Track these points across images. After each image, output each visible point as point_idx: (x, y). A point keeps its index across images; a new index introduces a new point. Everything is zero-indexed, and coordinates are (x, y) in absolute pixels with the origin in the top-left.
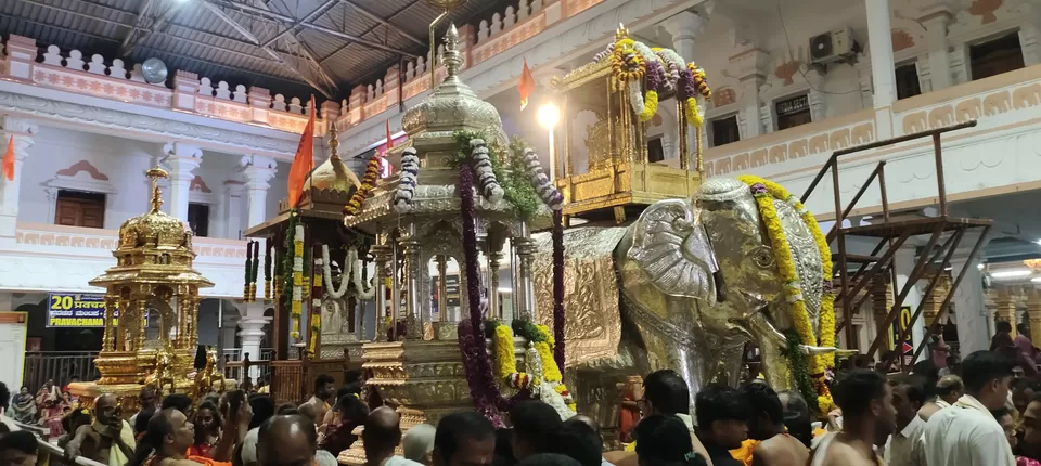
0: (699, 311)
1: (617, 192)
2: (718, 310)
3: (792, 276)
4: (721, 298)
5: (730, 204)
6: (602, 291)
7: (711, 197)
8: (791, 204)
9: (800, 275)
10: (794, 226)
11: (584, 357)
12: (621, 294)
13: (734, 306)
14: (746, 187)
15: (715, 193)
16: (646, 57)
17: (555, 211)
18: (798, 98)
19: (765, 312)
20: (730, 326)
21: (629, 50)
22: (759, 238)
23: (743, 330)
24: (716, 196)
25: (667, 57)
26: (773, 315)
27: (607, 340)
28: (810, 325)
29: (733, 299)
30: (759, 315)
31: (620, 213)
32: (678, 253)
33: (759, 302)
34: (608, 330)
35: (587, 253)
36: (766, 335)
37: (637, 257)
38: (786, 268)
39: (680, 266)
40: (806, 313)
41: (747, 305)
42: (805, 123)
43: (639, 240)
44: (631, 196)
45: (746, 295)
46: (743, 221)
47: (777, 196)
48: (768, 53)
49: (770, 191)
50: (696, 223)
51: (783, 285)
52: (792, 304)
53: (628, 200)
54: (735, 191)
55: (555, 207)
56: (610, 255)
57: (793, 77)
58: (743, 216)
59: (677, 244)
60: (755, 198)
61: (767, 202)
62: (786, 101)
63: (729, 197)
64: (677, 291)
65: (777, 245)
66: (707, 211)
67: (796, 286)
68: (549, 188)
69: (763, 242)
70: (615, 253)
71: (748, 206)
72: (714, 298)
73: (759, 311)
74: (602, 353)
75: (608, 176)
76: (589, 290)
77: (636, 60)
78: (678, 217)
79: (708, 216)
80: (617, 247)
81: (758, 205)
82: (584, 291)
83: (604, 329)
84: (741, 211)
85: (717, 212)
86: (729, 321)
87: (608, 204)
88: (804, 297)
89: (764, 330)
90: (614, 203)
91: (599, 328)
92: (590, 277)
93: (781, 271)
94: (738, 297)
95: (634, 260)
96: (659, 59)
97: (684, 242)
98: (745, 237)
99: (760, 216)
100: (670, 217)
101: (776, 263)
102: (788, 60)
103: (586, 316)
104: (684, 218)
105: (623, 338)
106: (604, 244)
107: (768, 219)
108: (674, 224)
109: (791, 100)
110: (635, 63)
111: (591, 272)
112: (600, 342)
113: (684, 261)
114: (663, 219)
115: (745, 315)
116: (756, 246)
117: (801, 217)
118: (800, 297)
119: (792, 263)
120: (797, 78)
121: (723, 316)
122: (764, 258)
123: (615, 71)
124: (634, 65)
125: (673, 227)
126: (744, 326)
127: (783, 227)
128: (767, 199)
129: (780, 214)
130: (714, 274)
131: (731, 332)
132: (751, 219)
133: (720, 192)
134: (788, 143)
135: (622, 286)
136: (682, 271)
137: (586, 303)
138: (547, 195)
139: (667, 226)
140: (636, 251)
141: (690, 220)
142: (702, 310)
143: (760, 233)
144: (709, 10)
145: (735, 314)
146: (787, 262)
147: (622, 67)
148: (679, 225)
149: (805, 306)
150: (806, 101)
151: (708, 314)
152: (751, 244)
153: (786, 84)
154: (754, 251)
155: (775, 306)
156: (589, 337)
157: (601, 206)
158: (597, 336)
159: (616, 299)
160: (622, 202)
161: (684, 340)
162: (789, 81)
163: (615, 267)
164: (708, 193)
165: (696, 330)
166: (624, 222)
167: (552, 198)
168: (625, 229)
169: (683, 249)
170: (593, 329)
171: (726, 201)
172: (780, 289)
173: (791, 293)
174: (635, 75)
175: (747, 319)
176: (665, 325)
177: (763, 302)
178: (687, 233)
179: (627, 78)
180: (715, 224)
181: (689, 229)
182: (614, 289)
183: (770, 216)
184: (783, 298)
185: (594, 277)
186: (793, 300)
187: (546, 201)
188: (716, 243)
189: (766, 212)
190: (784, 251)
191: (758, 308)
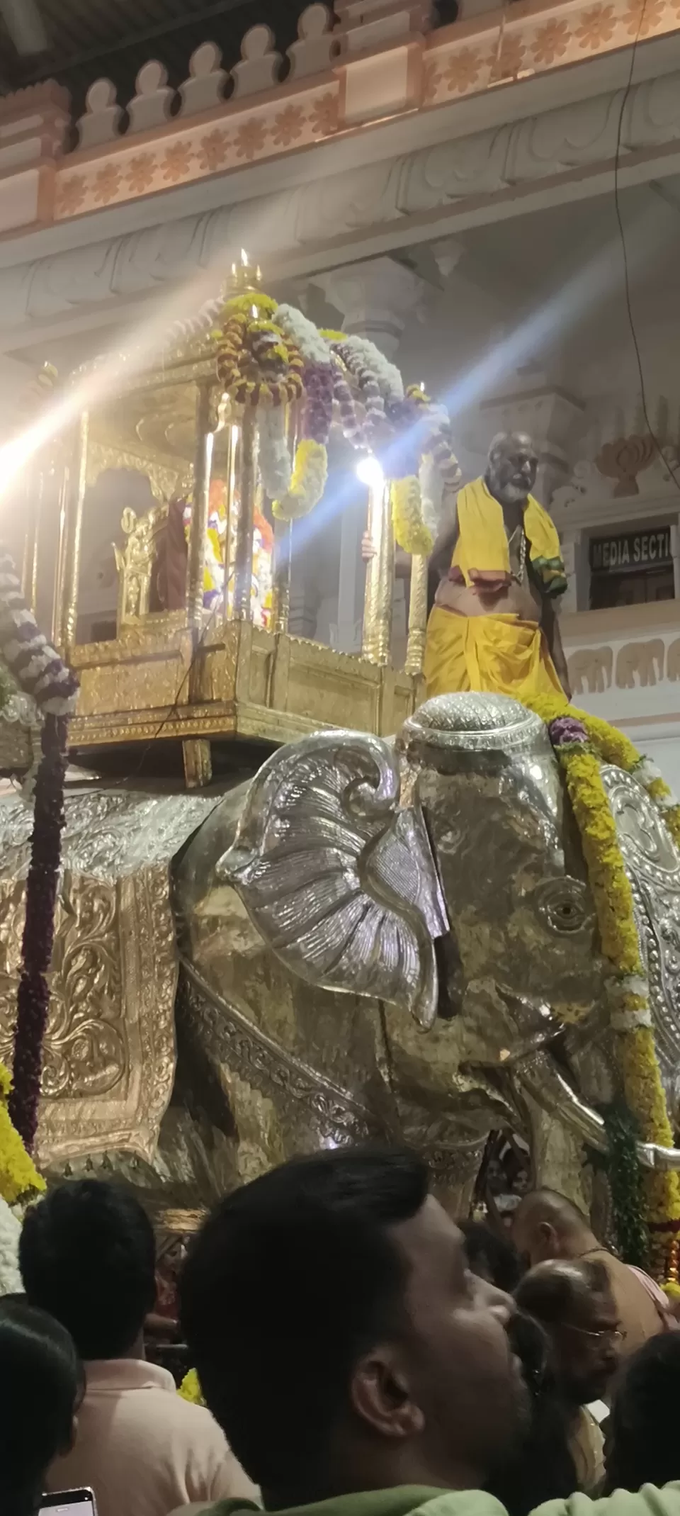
0: (386, 1039)
1: (196, 700)
2: (436, 1040)
3: (631, 961)
4: (447, 1008)
5: (495, 760)
6: (132, 967)
7: (447, 738)
8: (639, 781)
9: (651, 961)
10: (645, 834)
11: (61, 1147)
12: (183, 976)
13: (480, 1032)
14: (536, 722)
15: (458, 726)
16: (307, 349)
17: (50, 717)
18: (649, 533)
19: (557, 1051)
20: (464, 1084)
21: (265, 324)
22: (559, 857)
23: (496, 1096)
24: (462, 735)
25: (359, 358)
26: (575, 1060)
27: (132, 1103)
28: (662, 1091)
29: (479, 1010)
30: (540, 1059)
31: (199, 758)
32: (350, 876)
33: (543, 1024)
34: (137, 1075)
35: (99, 860)
36: (551, 1110)
37: (243, 876)
38: (620, 941)
39: (353, 912)
40: (655, 1061)
41: (514, 1027)
42: (658, 597)
43: (253, 830)
44: (234, 714)
45: (513, 1003)
46: (524, 809)
47: (610, 754)
48: (582, 404)
49: (593, 739)
50: (406, 802)
51: (607, 983)
52: (623, 1034)
53: (227, 725)
54: (511, 728)
55: (52, 706)
56: (163, 867)
57: (641, 479)
58: (522, 795)
59: (352, 853)
60: (557, 754)
61: (585, 765)
62: (618, 538)
63: (494, 741)
64: (338, 978)
65: (601, 879)
66: (434, 774)
67: (640, 988)
68: (39, 651)
69: (569, 868)
70: (178, 865)
71: (537, 771)
72: (431, 1005)
73: (542, 1046)
74: (114, 1137)
75: (177, 654)
76: (93, 962)
77: (281, 350)
78: (359, 781)
79: (434, 786)
80: (183, 849)
81: (562, 773)
82: (80, 961)
83: (125, 1071)
84: (522, 781)
85: (460, 779)
86: (463, 1070)
87: (168, 732)
88: (654, 1019)
89: (550, 1098)
90: (184, 728)
91: (112, 1069)
92: (102, 923)
93: (607, 948)
94: (490, 1008)
95: (232, 882)
96: (338, 361)
97: (369, 849)
98: (526, 849)
99: (566, 800)
100: (339, 780)
101: (596, 924)
102: (630, 431)
103: (78, 1032)
104: (375, 784)
105: (176, 1099)
106: (151, 838)
107: (587, 810)
108: (348, 798)
109: (629, 537)
110: (279, 359)
111: (106, 910)
112: (111, 1108)
113: (365, 899)
114: (319, 782)
115: (505, 1054)
116: (550, 878)
117: (662, 816)
118: (646, 1018)
119: (634, 927)
120: (650, 480)
121: (445, 1056)
122: (567, 910)
123: (224, 372)
124: (276, 364)
125: (345, 805)
126: (499, 1087)
127: (620, 835)
128: (588, 758)
129: (617, 803)
130: (438, 940)
131: (464, 1102)
132: (544, 807)
133: (471, 726)
134: (617, 645)
135: (188, 955)
136: (354, 926)
137: (82, 997)
138: (32, 670)
139: (331, 802)
140: (241, 858)
141: (387, 793)
142: (395, 1037)
143: (562, 845)
144: (445, 267)
145: (481, 1052)
146: (623, 925)
147: (241, 364)
148: (360, 801)
149: (653, 1042)
150: (666, 544)
151: (410, 1047)
152: (537, 869)
153: (618, 492)
154: (542, 888)
155: (583, 1038)
156: (81, 1094)
157: (147, 733)
158: (101, 1090)
159: (169, 991)
160: (208, 728)
161: (339, 1112)
162: (628, 487)
163: (174, 901)
164: (443, 726)
165: (372, 1089)
166: (209, 783)
167: (47, 680)
168: (209, 803)
169: (365, 866)
170: (93, 1071)
171: (485, 753)
172: (600, 994)
173: (623, 1006)
174: (275, 391)
175: (508, 1067)
176: (294, 1069)
177: (554, 1024)
178: (379, 826)
179: (255, 396)
180: (452, 808)
181: (384, 817)
182: (164, 962)
183: (589, 802)
184: (604, 1016)
185: (114, 927)
186: (629, 1025)
187: (27, 686)
188: (447, 858)
189: (583, 791)
190: (618, 895)
191: (540, 1038)
